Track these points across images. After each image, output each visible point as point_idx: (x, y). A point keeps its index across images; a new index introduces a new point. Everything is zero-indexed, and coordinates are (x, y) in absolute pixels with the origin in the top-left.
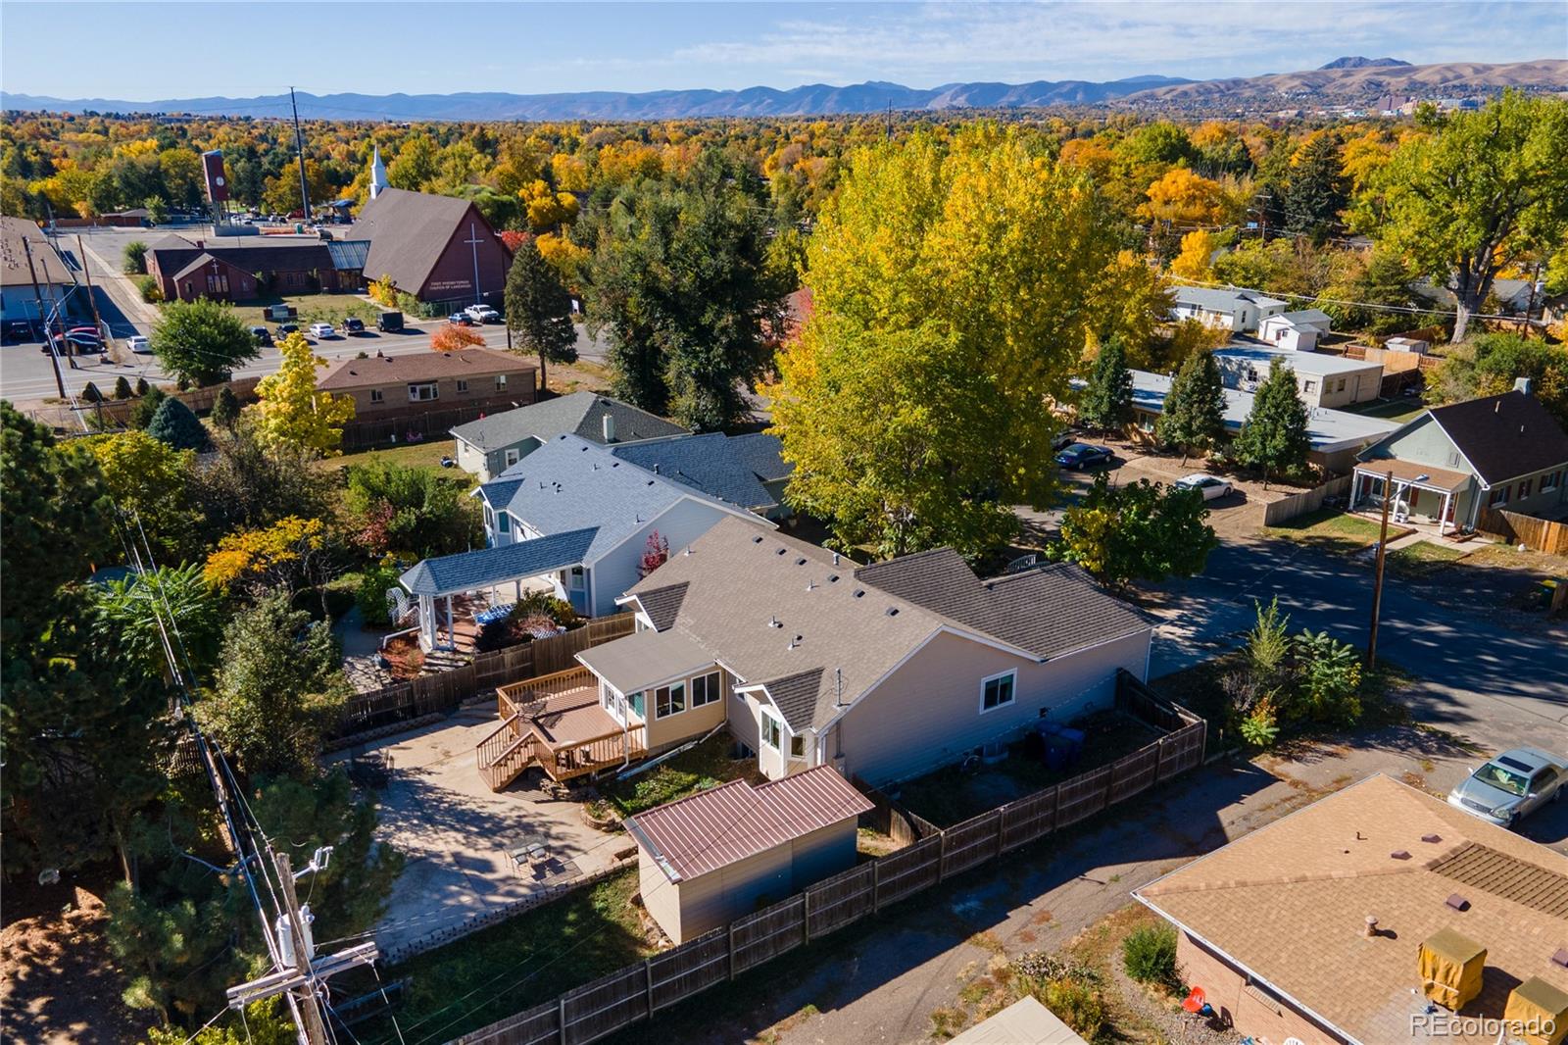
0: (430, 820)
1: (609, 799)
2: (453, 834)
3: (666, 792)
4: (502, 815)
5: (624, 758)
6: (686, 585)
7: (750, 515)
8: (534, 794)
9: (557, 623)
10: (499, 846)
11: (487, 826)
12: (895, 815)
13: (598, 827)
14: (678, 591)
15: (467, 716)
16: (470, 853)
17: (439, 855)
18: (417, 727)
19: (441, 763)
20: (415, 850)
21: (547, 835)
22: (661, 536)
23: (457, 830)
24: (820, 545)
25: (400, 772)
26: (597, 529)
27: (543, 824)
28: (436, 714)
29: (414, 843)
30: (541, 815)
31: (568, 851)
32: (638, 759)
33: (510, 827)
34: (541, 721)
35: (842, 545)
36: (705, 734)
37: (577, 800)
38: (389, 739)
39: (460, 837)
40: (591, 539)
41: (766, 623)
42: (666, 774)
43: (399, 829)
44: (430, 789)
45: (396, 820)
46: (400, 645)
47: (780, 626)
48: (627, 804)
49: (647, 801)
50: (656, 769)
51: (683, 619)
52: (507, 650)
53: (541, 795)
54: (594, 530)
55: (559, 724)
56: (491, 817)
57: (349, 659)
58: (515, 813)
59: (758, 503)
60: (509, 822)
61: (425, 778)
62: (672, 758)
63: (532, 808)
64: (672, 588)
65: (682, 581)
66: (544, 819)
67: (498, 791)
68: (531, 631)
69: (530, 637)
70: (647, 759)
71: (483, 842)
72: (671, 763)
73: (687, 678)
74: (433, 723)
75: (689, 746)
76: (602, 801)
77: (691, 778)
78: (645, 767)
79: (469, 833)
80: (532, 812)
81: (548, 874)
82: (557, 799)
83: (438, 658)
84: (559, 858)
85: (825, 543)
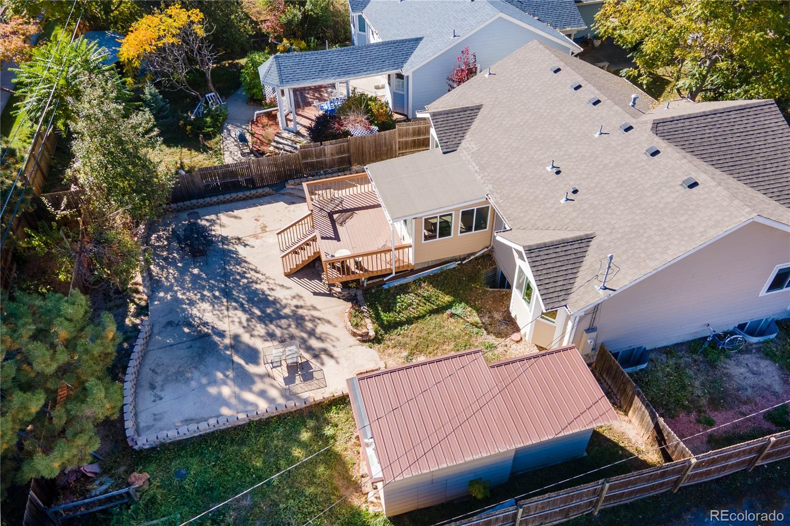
0: (227, 294)
1: (372, 306)
2: (240, 313)
3: (422, 310)
4: (284, 302)
5: (391, 269)
6: (479, 108)
7: (559, 38)
8: (316, 285)
9: (371, 123)
10: (271, 336)
11: (269, 311)
12: (637, 402)
13: (354, 334)
14: (470, 113)
15: (290, 194)
16: (246, 338)
17: (222, 334)
18: (251, 198)
19: (256, 236)
20: (206, 324)
21: (312, 333)
22: (471, 52)
23: (244, 310)
24: (617, 73)
25: (225, 239)
26: (421, 39)
27: (313, 319)
28: (267, 190)
29: (209, 317)
30: (315, 308)
31: (324, 357)
32: (403, 273)
33: (286, 317)
34: (335, 216)
35: (640, 75)
36: (469, 255)
37: (347, 299)
38: (228, 206)
39: (244, 317)
40: (413, 48)
41: (544, 165)
42: (428, 290)
43: (203, 298)
44: (239, 261)
45: (203, 288)
46: (265, 120)
47: (558, 173)
48: (385, 316)
49: (403, 316)
50: (418, 282)
51: (469, 143)
52: (327, 143)
53: (321, 287)
54: (418, 40)
55: (349, 222)
56: (275, 302)
57: (229, 127)
58: (295, 302)
59: (569, 25)
60: (287, 311)
61: (240, 249)
62: (436, 276)
63: (310, 299)
64: (465, 110)
65: (476, 103)
66: (315, 313)
67: (289, 275)
68: (349, 128)
69: (347, 134)
70: (413, 272)
71: (260, 329)
72: (433, 280)
73: (457, 210)
74: (264, 196)
75: (453, 265)
76: (364, 308)
77: (448, 299)
78: (410, 279)
79: (252, 314)
80: (309, 303)
81: (298, 379)
82: (330, 295)
83: (283, 138)
84: (314, 363)
85: (624, 72)
